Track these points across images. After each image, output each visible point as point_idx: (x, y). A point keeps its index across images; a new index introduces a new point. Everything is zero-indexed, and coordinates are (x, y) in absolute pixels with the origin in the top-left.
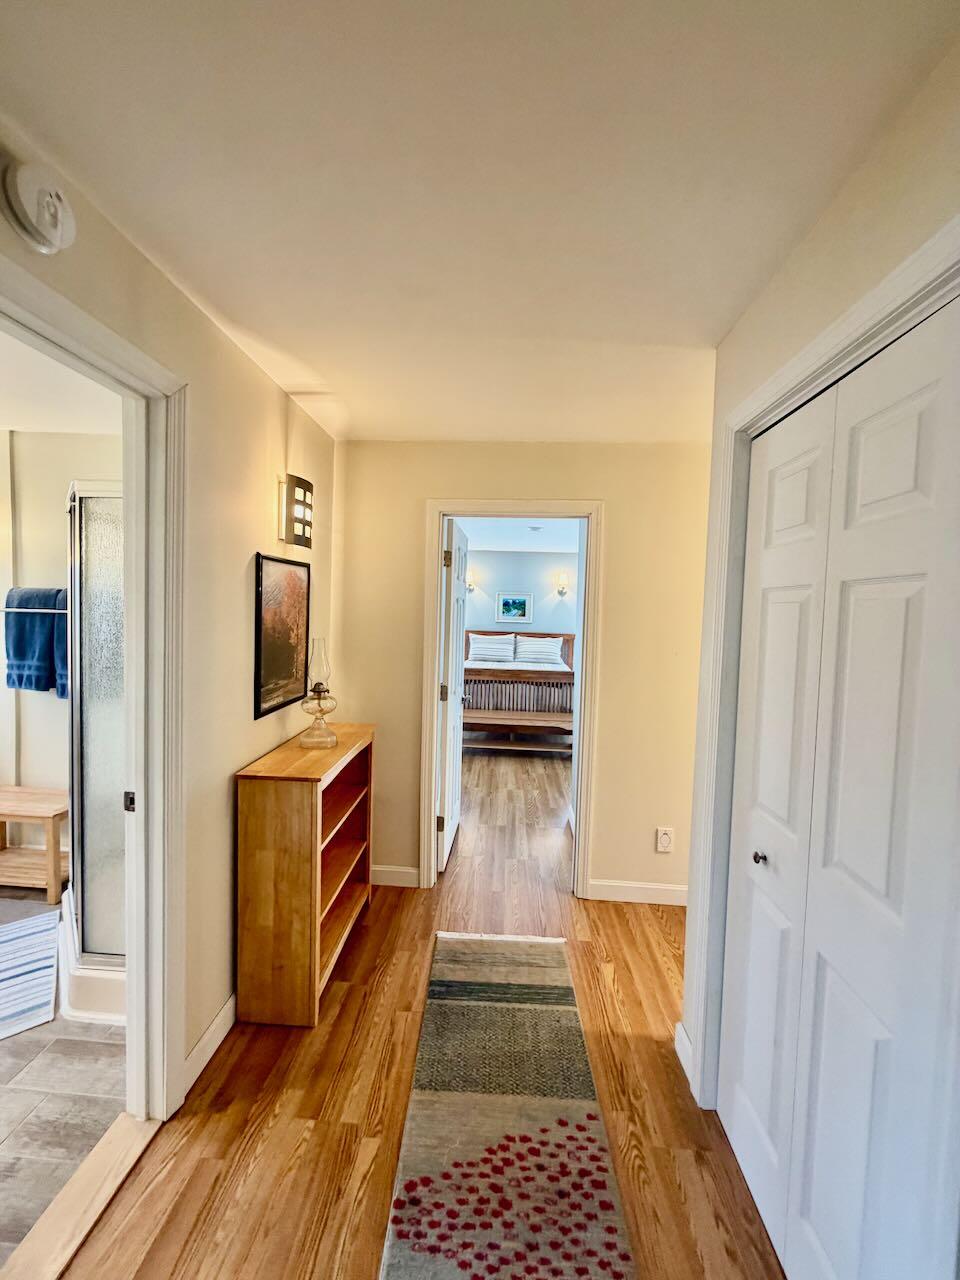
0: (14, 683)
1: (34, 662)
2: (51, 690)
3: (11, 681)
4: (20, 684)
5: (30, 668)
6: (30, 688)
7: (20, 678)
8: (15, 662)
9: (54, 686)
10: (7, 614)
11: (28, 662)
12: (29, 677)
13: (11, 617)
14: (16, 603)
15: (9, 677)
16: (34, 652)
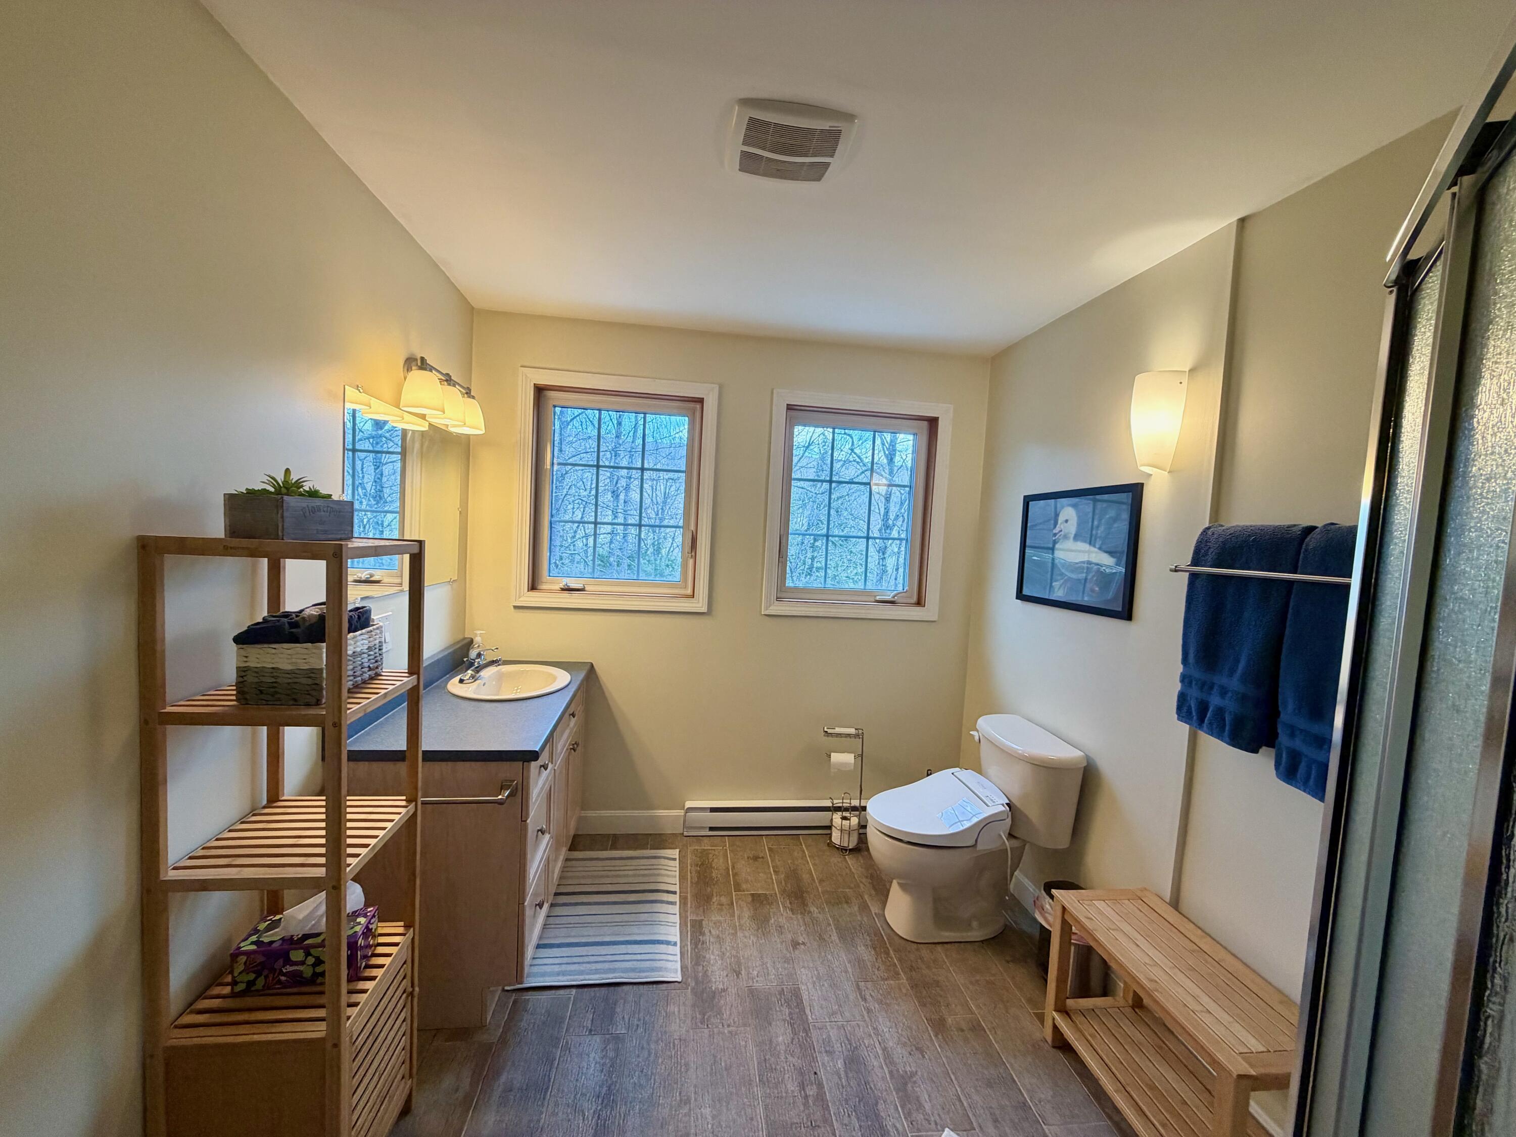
0: (1189, 712)
1: (1234, 683)
2: (1264, 750)
3: (1185, 709)
4: (1201, 721)
5: (1223, 692)
6: (1220, 736)
7: (1203, 708)
8: (1197, 674)
9: (1271, 744)
10: (1194, 577)
11: (1221, 680)
12: (1220, 712)
13: (1198, 583)
14: (1210, 558)
15: (1182, 699)
16: (1237, 661)
